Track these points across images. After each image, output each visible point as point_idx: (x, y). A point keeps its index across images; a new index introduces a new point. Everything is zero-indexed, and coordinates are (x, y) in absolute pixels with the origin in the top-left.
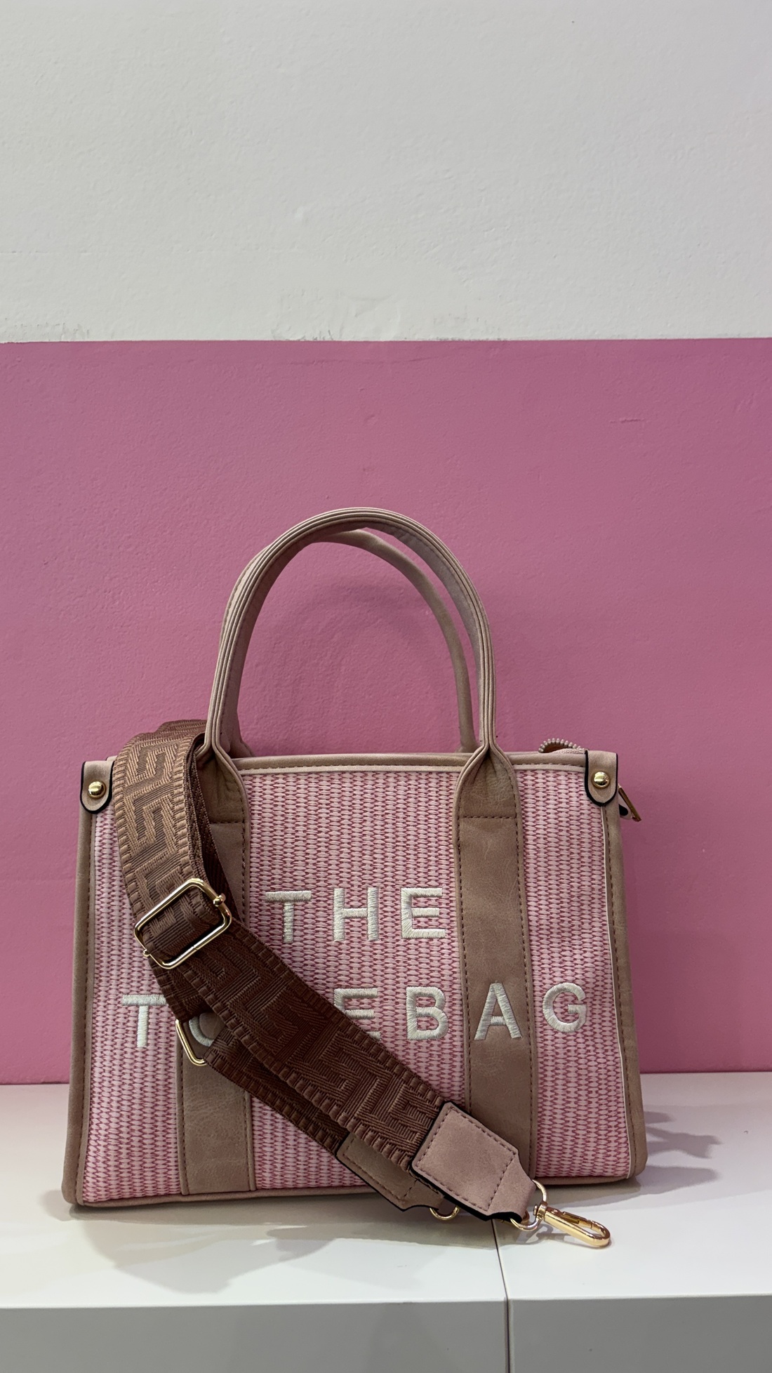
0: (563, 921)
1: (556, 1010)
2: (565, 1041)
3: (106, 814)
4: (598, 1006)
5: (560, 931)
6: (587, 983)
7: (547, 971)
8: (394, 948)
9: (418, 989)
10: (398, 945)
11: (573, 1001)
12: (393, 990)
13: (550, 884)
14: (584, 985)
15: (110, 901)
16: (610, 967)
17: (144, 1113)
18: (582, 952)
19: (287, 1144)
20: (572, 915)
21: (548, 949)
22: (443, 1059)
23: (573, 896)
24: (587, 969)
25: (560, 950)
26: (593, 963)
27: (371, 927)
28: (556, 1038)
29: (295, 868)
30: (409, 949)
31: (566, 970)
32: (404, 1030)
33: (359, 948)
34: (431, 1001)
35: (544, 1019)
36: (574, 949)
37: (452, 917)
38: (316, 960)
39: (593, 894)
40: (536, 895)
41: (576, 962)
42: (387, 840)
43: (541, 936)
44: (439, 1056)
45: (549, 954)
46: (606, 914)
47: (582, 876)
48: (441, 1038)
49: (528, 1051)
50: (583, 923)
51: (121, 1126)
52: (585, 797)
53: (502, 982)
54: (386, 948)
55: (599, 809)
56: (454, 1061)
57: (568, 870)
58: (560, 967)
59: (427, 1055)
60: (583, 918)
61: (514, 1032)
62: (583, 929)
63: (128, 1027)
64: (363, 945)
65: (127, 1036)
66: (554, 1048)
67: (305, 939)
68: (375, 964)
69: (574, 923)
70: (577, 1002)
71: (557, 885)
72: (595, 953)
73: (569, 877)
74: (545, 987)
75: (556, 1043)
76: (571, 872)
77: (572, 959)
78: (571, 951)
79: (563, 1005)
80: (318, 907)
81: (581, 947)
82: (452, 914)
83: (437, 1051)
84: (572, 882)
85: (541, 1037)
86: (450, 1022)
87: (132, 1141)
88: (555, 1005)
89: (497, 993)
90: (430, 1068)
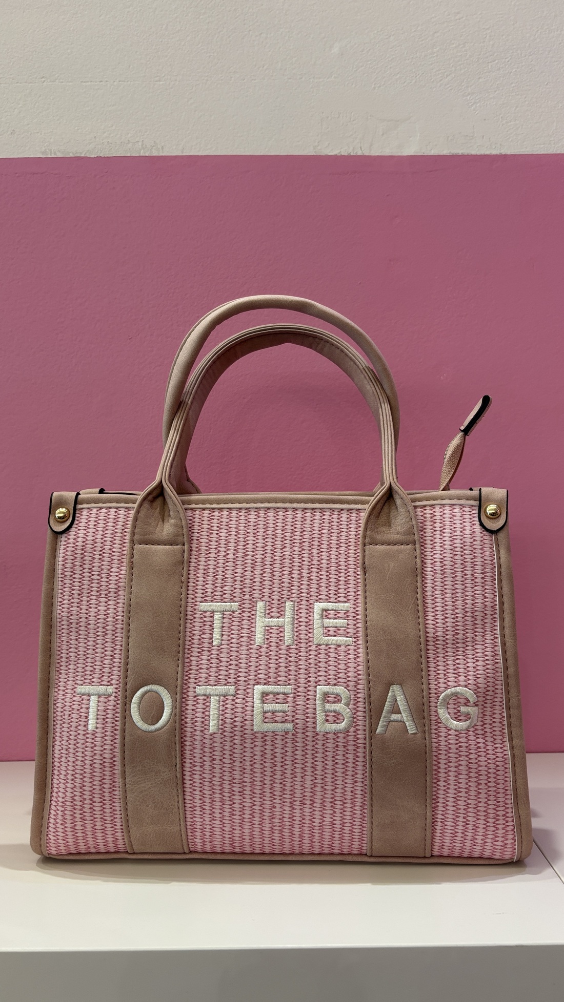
0: (457, 634)
1: (449, 711)
2: (457, 738)
3: (70, 535)
4: (489, 709)
5: (454, 642)
6: (479, 688)
7: (442, 676)
8: (307, 652)
9: (326, 688)
10: (310, 650)
11: (465, 704)
12: (305, 688)
13: (446, 601)
14: (475, 690)
15: (70, 606)
16: (501, 675)
17: (94, 785)
18: (475, 661)
19: (214, 817)
20: (467, 629)
21: (444, 657)
22: (348, 750)
23: (467, 612)
24: (479, 676)
25: (455, 658)
26: (484, 671)
27: (288, 636)
28: (449, 735)
29: (225, 584)
30: (320, 653)
31: (460, 676)
32: (314, 723)
33: (277, 651)
34: (337, 699)
35: (439, 718)
36: (467, 658)
37: (358, 627)
38: (240, 661)
39: (486, 610)
40: (433, 610)
41: (468, 669)
42: (303, 563)
43: (437, 646)
44: (344, 747)
45: (444, 662)
46: (498, 628)
47: (475, 594)
48: (347, 731)
49: (424, 745)
50: (476, 636)
51: (75, 796)
52: (477, 526)
53: (401, 685)
54: (300, 652)
55: (491, 537)
56: (357, 752)
57: (463, 589)
58: (454, 674)
59: (334, 746)
60: (476, 632)
61: (411, 729)
62: (476, 641)
63: (81, 712)
64: (280, 649)
65: (80, 721)
66: (447, 743)
67: (232, 643)
68: (290, 665)
69: (468, 635)
70: (469, 704)
71: (453, 602)
72: (487, 662)
73: (463, 595)
74: (439, 690)
75: (449, 739)
76: (466, 591)
77: (465, 667)
78: (464, 660)
79: (456, 706)
80: (243, 616)
81: (474, 656)
82: (358, 625)
83: (343, 743)
84: (466, 599)
85: (435, 734)
86: (354, 717)
87: (84, 808)
88: (449, 706)
89: (397, 693)
90: (337, 757)
